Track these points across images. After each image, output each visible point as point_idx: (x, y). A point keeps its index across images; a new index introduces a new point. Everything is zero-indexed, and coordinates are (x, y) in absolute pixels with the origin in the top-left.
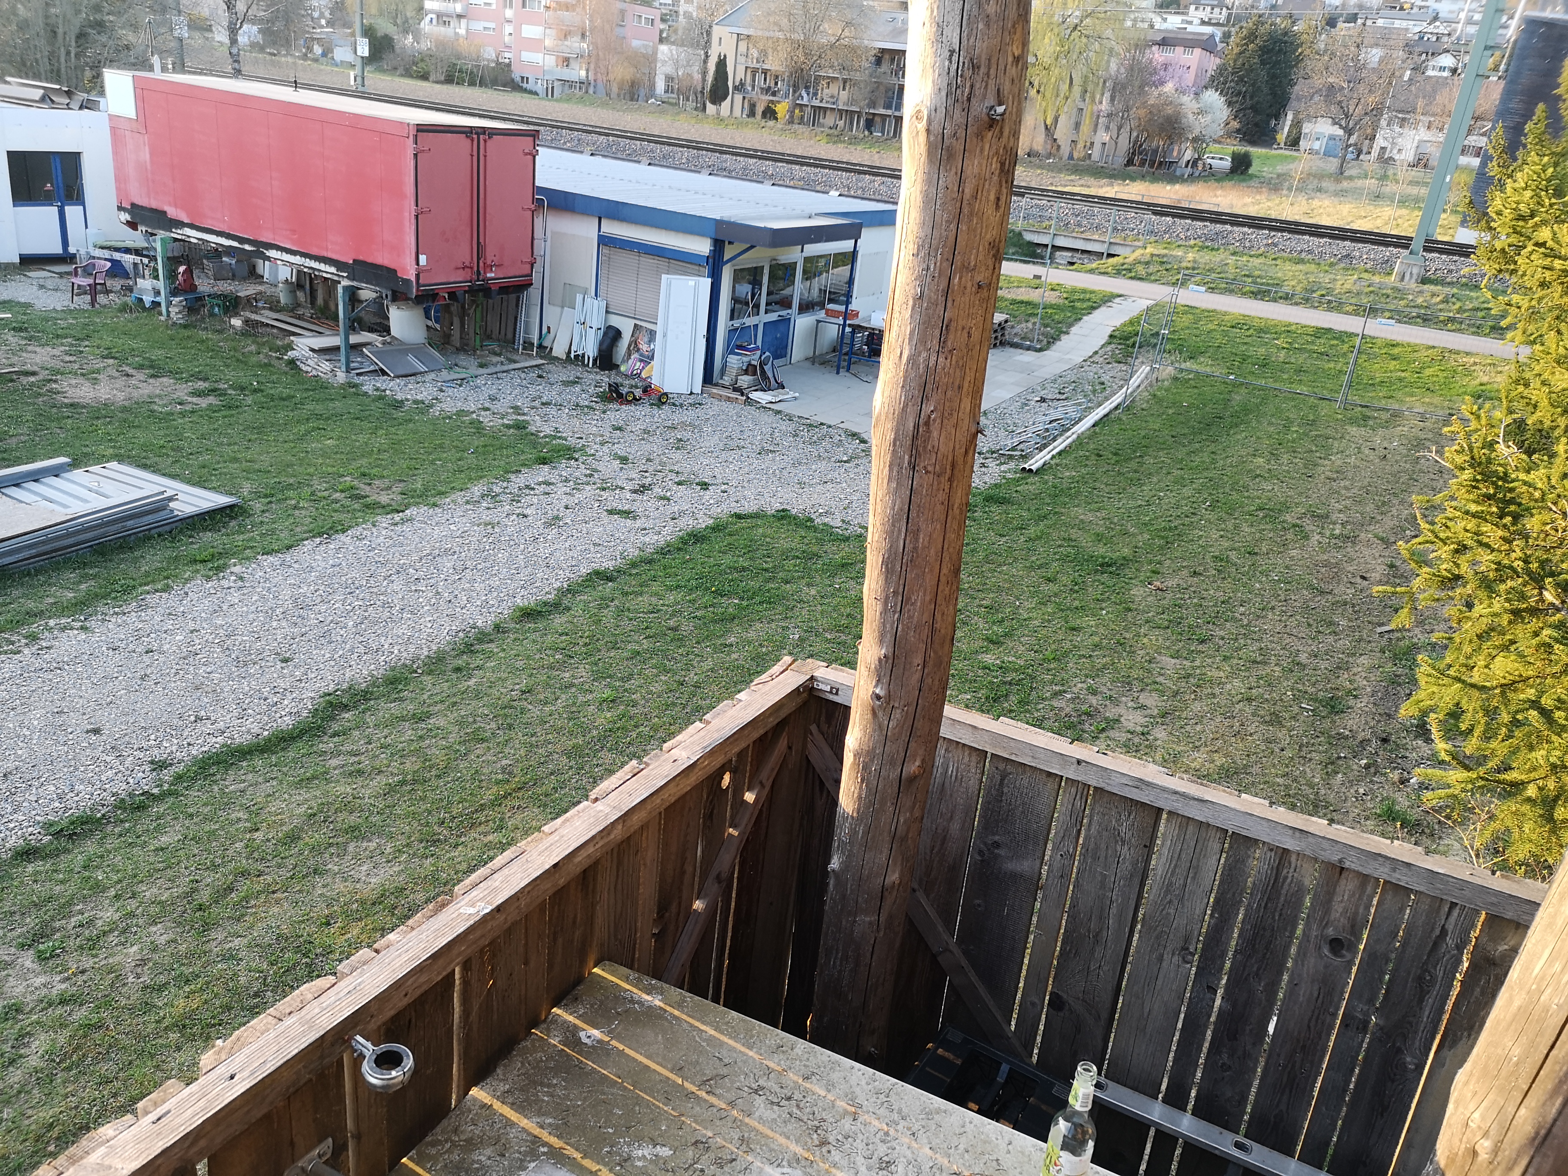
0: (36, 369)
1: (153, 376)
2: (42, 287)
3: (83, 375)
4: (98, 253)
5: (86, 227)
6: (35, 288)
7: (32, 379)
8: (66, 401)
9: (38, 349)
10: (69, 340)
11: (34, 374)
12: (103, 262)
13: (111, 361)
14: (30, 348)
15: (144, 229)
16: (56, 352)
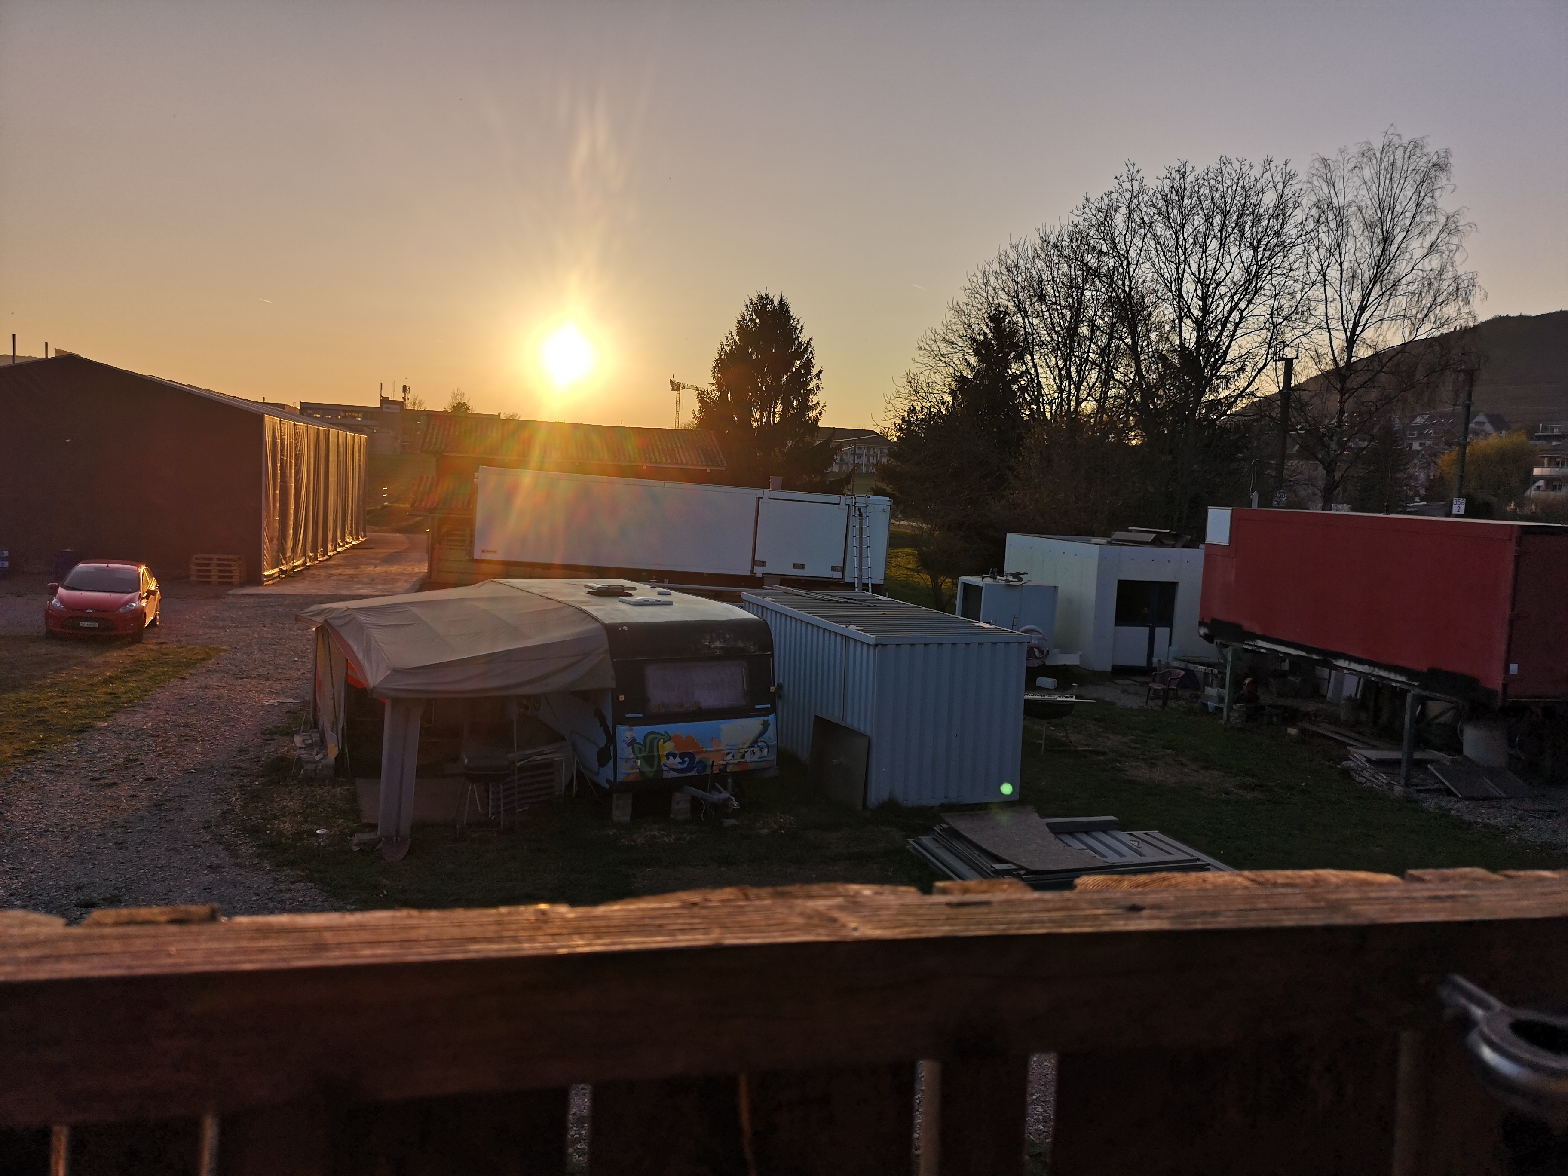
0: (1106, 750)
1: (1206, 768)
2: (1124, 691)
3: (1143, 759)
4: (1175, 664)
5: (1170, 645)
6: (1119, 692)
7: (1102, 758)
8: (1126, 777)
9: (1111, 736)
10: (1138, 732)
11: (1104, 754)
12: (1178, 671)
13: (1170, 751)
14: (1104, 735)
15: (1219, 641)
16: (1125, 739)
